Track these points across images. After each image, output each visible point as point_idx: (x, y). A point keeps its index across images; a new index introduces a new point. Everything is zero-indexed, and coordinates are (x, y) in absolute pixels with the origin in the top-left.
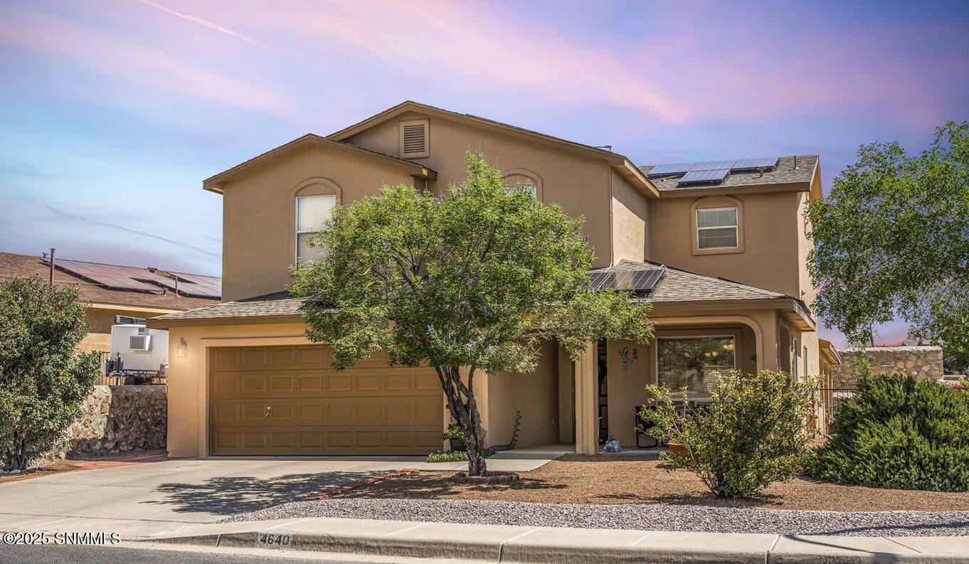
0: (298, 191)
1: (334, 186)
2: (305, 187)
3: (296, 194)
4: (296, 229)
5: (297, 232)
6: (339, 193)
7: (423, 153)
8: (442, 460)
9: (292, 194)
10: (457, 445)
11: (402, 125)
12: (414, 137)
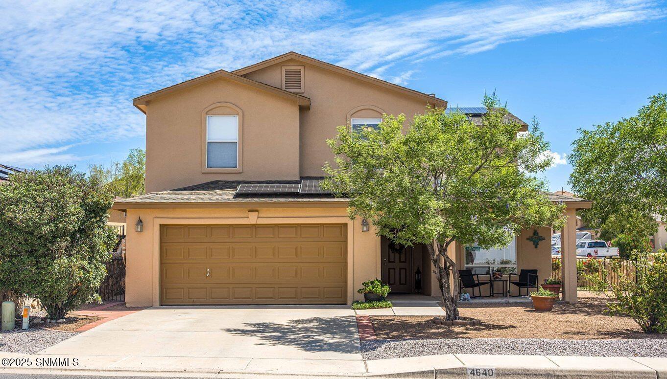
0: (209, 111)
1: (237, 109)
2: (213, 109)
3: (207, 114)
4: (207, 139)
5: (207, 141)
6: (241, 114)
7: (299, 90)
8: (365, 308)
9: (204, 113)
10: (373, 297)
11: (284, 69)
12: (294, 78)
